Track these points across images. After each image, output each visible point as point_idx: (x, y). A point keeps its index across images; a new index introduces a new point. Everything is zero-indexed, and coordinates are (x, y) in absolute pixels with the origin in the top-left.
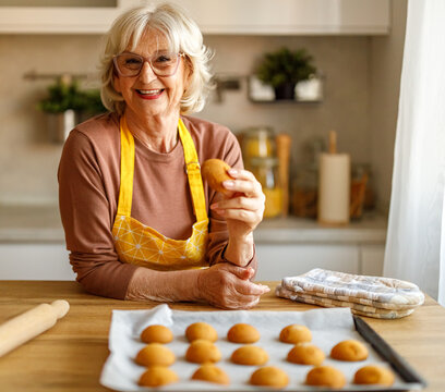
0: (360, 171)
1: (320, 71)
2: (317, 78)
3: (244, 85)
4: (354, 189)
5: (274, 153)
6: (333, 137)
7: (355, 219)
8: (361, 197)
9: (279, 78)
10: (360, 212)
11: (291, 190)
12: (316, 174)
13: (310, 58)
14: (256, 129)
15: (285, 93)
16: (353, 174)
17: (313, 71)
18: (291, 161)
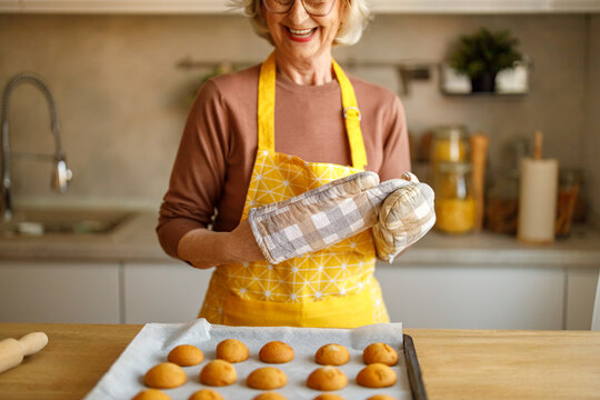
0: (570, 177)
1: (526, 57)
2: (523, 65)
3: (435, 74)
4: (561, 200)
5: (468, 157)
6: (539, 138)
7: (561, 236)
8: (570, 211)
9: (476, 67)
10: (568, 228)
11: (486, 200)
12: (517, 182)
13: (515, 42)
14: (447, 128)
15: (483, 84)
16: (561, 181)
17: (518, 57)
18: (487, 164)
